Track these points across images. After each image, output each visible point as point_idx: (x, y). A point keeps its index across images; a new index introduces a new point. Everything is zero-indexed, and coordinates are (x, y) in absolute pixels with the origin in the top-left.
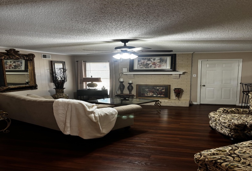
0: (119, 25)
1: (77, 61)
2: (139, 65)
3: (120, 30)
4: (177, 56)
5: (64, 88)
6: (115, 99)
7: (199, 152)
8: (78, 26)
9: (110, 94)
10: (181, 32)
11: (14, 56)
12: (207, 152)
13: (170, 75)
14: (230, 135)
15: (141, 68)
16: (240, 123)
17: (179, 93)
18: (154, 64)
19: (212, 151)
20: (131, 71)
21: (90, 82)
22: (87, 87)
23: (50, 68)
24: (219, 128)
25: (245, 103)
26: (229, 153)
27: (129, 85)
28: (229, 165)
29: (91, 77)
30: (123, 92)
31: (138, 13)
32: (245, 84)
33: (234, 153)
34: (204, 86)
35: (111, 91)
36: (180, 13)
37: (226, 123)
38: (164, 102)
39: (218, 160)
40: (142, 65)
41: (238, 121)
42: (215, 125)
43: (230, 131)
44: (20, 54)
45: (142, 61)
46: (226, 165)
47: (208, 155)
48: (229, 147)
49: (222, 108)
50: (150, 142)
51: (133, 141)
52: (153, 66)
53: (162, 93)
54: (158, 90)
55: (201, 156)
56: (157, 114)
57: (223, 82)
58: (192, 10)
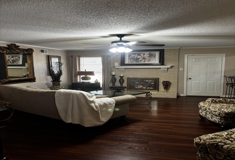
0: (120, 19)
1: (72, 56)
2: (129, 60)
3: (119, 25)
4: (165, 51)
5: (61, 81)
6: (107, 91)
7: (198, 136)
8: (82, 21)
9: (102, 86)
10: (175, 27)
11: (15, 50)
12: (206, 137)
13: (158, 69)
14: (221, 123)
15: (132, 62)
16: (230, 111)
17: (167, 85)
18: (144, 58)
19: (210, 136)
20: (122, 65)
21: (84, 76)
22: (81, 80)
23: (47, 61)
24: (209, 117)
25: (229, 95)
26: (227, 138)
27: (120, 78)
28: (231, 147)
29: (84, 71)
30: (114, 85)
31: (141, 7)
32: (228, 77)
33: (231, 137)
34: (190, 79)
35: (104, 84)
36: (180, 7)
37: (216, 112)
38: (154, 94)
39: (219, 143)
40: (133, 59)
41: (227, 109)
42: (205, 114)
43: (220, 119)
44: (20, 48)
45: (133, 56)
46: (228, 147)
47: (207, 139)
48: (225, 132)
49: (211, 99)
50: (146, 129)
51: (130, 128)
52: (143, 61)
53: (151, 86)
54: (147, 82)
55: (201, 140)
56: (148, 105)
57: (208, 76)
58: (191, 4)
